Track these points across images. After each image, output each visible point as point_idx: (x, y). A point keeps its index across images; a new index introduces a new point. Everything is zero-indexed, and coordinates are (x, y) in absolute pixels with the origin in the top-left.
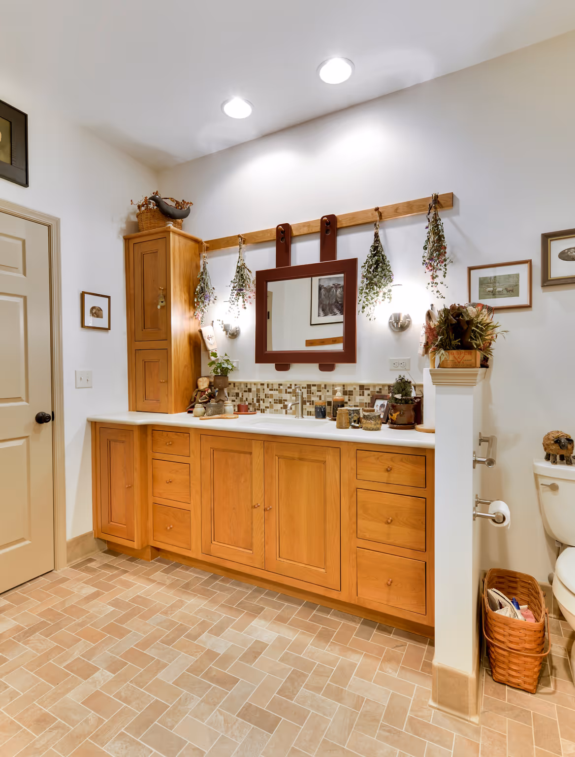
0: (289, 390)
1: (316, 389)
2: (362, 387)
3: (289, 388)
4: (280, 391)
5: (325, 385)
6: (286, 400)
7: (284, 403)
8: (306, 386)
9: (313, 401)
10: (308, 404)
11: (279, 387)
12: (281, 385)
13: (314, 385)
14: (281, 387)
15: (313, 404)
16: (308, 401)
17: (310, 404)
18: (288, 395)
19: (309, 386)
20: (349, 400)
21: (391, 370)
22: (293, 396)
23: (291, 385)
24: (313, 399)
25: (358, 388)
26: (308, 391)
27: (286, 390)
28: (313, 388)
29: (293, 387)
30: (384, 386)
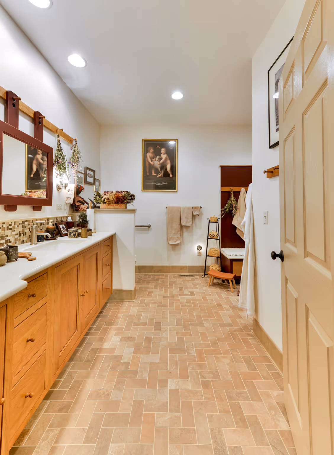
0: (11, 227)
1: (28, 224)
2: (48, 220)
3: (10, 225)
4: (3, 229)
5: (32, 221)
6: (7, 236)
7: (6, 238)
8: (22, 222)
9: (25, 232)
10: (22, 235)
11: (2, 226)
12: (4, 223)
13: (26, 221)
14: (4, 225)
15: (25, 235)
16: (23, 233)
17: (24, 235)
18: (10, 231)
19: (23, 222)
20: (43, 228)
21: (57, 210)
22: (13, 231)
23: (12, 223)
24: (25, 231)
25: (46, 220)
26: (22, 225)
27: (8, 227)
28: (26, 223)
29: (13, 224)
30: (55, 218)
